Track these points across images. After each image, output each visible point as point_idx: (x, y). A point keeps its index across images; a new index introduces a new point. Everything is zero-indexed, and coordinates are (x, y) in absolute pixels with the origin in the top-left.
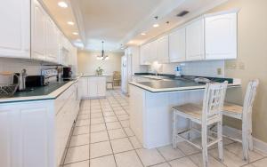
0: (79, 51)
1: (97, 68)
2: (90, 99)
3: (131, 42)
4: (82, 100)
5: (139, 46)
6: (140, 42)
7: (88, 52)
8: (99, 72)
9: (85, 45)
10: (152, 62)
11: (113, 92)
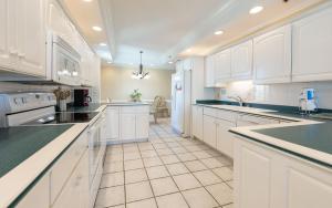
0: (104, 66)
1: (131, 92)
2: (122, 144)
3: (189, 51)
4: (108, 146)
5: (205, 57)
6: (204, 51)
7: (118, 68)
8: (135, 98)
9: (114, 58)
10: (228, 83)
11: (156, 127)
